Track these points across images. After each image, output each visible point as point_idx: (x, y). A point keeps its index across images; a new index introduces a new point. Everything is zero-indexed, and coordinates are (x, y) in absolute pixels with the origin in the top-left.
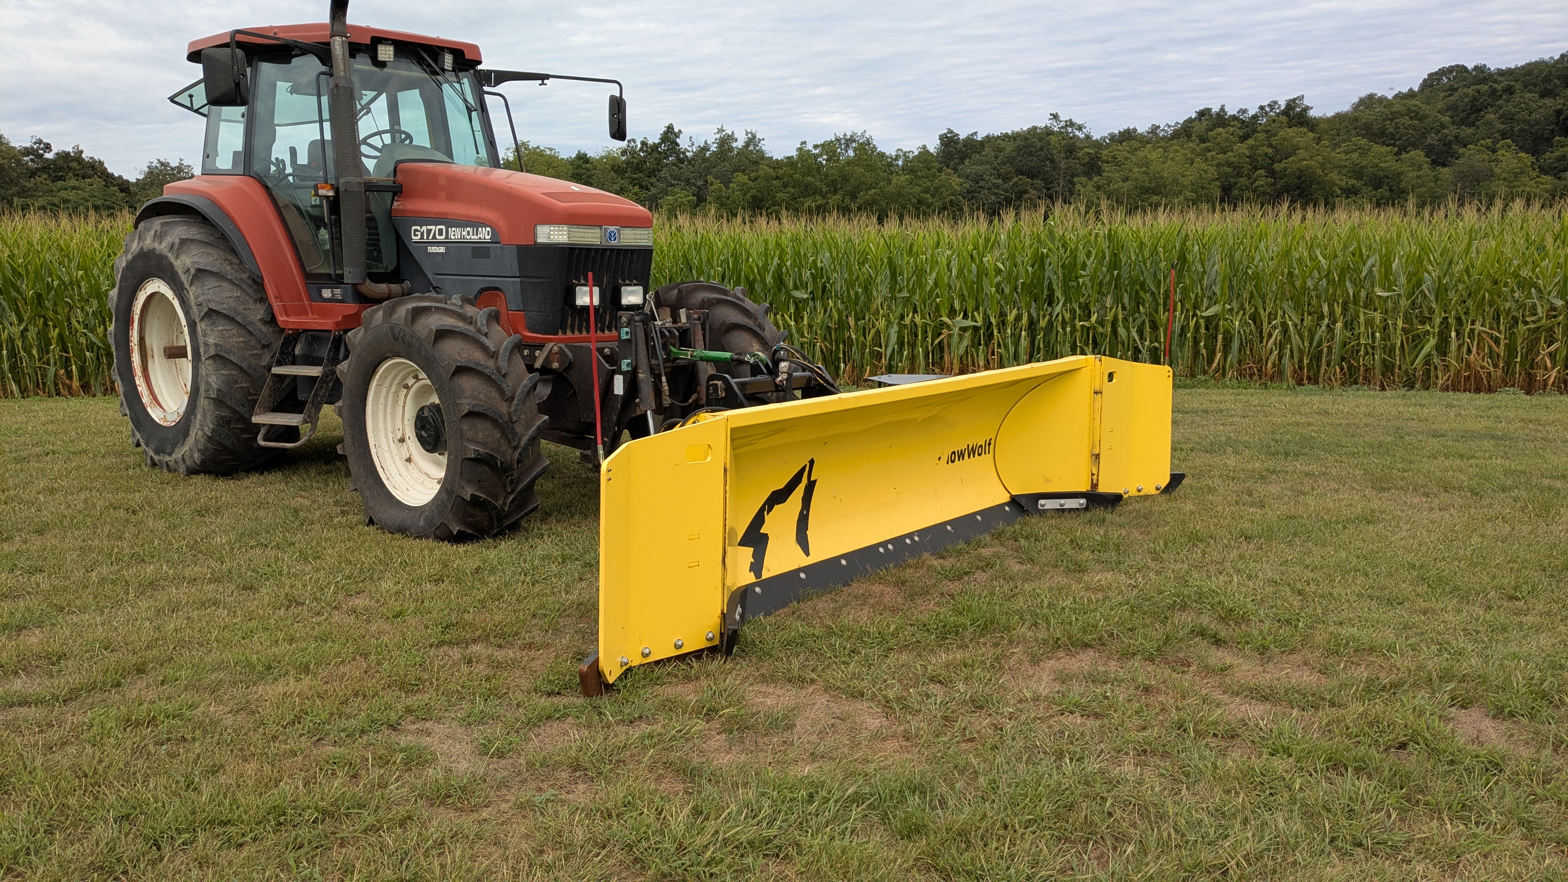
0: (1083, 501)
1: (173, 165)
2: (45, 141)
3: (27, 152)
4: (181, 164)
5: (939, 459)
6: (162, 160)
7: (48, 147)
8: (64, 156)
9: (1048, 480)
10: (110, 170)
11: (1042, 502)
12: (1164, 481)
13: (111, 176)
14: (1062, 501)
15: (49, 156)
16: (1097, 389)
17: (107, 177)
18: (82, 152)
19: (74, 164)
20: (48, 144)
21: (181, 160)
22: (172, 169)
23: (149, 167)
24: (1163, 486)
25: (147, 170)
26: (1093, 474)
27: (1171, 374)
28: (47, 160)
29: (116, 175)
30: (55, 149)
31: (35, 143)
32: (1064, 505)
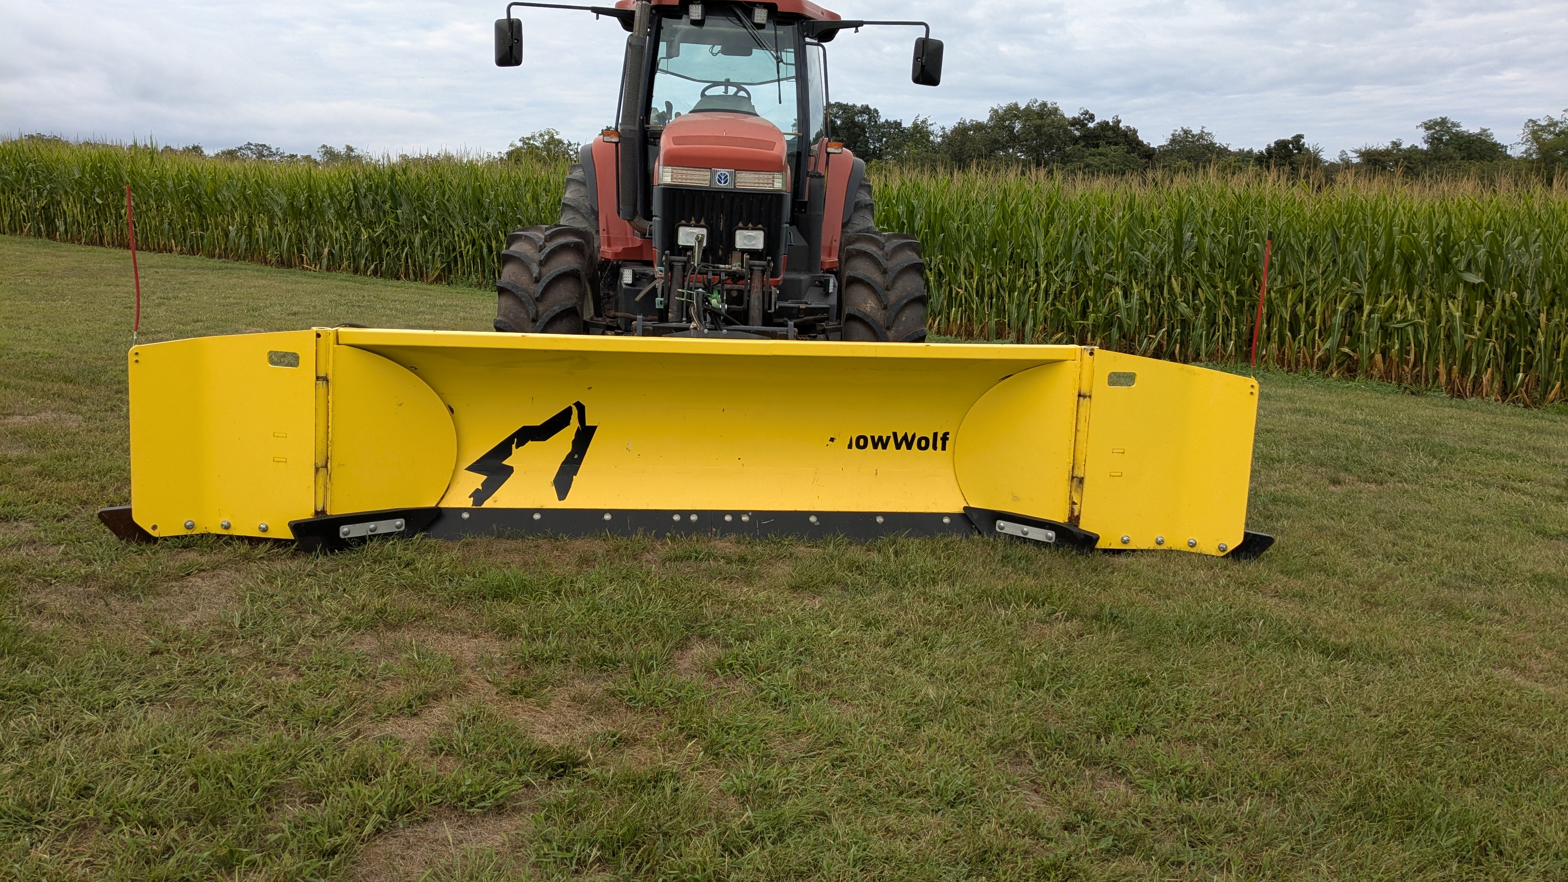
0: (1051, 534)
1: (1194, 132)
2: (1091, 112)
3: (1075, 122)
4: (1202, 132)
5: (832, 440)
6: (1185, 128)
7: (1092, 118)
8: (1104, 126)
9: (1016, 498)
10: (1140, 138)
11: (1002, 523)
12: (1235, 540)
13: (1140, 143)
14: (1026, 528)
15: (1091, 125)
16: (1085, 390)
17: (1137, 144)
18: (1119, 122)
19: (1110, 133)
20: (1093, 115)
21: (1203, 128)
22: (1193, 136)
23: (1173, 135)
24: (1230, 548)
25: (1171, 137)
26: (1074, 503)
27: (1256, 391)
28: (1088, 129)
29: (1145, 143)
30: (1098, 120)
31: (1082, 114)
32: (1027, 533)
